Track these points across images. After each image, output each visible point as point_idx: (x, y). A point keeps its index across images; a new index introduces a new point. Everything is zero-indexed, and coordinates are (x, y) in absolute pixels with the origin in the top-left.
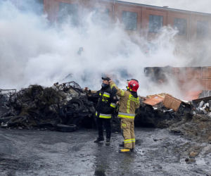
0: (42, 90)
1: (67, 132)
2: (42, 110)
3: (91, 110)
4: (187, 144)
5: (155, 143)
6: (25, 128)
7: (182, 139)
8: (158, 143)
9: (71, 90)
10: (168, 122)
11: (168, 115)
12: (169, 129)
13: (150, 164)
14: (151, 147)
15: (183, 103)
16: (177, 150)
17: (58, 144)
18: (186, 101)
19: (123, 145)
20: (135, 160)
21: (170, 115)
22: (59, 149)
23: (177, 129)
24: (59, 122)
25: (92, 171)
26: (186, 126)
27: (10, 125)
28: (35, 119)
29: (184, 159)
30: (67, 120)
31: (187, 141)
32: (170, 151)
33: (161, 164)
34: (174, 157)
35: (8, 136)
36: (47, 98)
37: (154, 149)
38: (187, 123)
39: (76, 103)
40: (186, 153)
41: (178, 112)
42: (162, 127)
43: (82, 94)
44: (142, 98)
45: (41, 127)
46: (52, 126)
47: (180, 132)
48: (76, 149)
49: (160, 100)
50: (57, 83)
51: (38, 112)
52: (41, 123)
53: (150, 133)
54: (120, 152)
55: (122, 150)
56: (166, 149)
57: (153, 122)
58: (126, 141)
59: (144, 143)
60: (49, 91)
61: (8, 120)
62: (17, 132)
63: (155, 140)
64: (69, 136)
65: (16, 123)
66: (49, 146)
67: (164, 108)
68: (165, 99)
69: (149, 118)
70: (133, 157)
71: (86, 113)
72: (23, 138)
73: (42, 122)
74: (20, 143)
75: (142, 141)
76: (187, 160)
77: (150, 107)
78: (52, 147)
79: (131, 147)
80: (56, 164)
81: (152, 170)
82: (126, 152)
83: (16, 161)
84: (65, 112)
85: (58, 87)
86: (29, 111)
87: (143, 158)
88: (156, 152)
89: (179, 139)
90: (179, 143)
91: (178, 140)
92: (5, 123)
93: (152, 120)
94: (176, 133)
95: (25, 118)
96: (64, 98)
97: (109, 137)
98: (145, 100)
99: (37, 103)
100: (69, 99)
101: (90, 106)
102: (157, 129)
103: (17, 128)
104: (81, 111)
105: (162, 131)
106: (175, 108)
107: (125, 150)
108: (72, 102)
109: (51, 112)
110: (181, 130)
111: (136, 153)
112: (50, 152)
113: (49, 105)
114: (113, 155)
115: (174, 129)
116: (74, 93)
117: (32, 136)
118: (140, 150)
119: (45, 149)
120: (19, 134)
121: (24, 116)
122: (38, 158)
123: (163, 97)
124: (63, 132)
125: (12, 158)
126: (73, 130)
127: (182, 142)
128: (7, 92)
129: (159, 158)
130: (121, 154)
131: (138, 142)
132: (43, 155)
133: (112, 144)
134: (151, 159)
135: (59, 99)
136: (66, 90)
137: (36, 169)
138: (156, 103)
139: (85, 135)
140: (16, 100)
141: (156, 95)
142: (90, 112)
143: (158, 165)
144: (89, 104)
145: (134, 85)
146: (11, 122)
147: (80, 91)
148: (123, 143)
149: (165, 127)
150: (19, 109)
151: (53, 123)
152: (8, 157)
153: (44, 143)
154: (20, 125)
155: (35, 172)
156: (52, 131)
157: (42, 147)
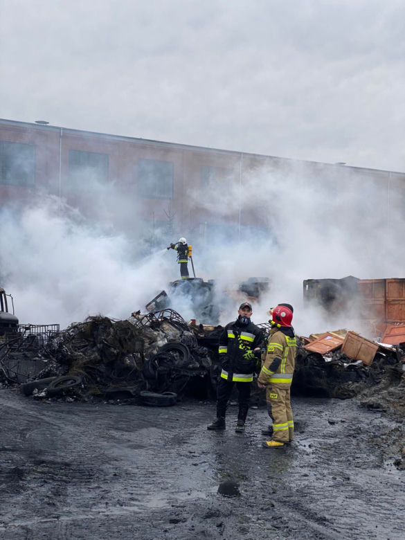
0: (111, 325)
1: (159, 406)
2: (111, 365)
3: (204, 364)
4: (397, 429)
5: (332, 429)
6: (78, 399)
7: (385, 421)
8: (337, 428)
9: (166, 326)
10: (353, 386)
11: (353, 373)
12: (358, 400)
13: (326, 472)
14: (324, 436)
15: (382, 349)
16: (376, 442)
17: (144, 431)
18: (388, 346)
19: (270, 433)
20: (295, 463)
21: (357, 373)
22: (146, 441)
23: (372, 400)
24: (143, 388)
25: (213, 485)
26: (391, 394)
27: (50, 395)
28: (97, 382)
29: (392, 462)
30: (159, 383)
31: (394, 425)
32: (362, 445)
33: (347, 472)
34: (372, 458)
35: (48, 416)
36: (120, 341)
37: (332, 441)
38: (392, 389)
39: (175, 350)
40: (395, 448)
41: (373, 366)
42: (345, 396)
43: (186, 333)
44: (301, 339)
45: (110, 397)
46: (132, 396)
47: (378, 406)
48: (180, 441)
49: (336, 343)
50: (138, 313)
51: (102, 368)
52: (109, 390)
53: (321, 408)
54: (265, 447)
55: (269, 443)
56: (354, 442)
57: (325, 387)
58: (277, 427)
59: (310, 429)
60: (124, 327)
61: (47, 384)
62: (65, 408)
63: (332, 423)
64: (164, 414)
65: (62, 390)
66: (126, 436)
67: (344, 358)
68: (347, 340)
69: (317, 379)
70: (292, 457)
71: (194, 369)
72: (76, 418)
73: (111, 388)
74: (71, 428)
75: (306, 425)
76: (397, 463)
77: (319, 356)
78: (133, 437)
79: (287, 439)
80: (143, 472)
81: (332, 483)
82: (276, 448)
83: (67, 465)
84: (154, 367)
85: (140, 320)
86: (86, 367)
87: (312, 459)
88: (335, 447)
89: (378, 420)
90: (379, 428)
91: (377, 422)
92: (40, 390)
93: (323, 383)
94: (371, 408)
95: (79, 380)
96: (153, 340)
97: (242, 417)
98: (307, 342)
99: (101, 352)
100: (161, 343)
101: (203, 356)
102: (333, 401)
103: (64, 400)
104: (185, 367)
105: (344, 403)
106: (366, 358)
107: (274, 443)
108: (168, 348)
109: (128, 368)
110: (381, 402)
111: (295, 449)
112: (129, 447)
113: (124, 355)
114: (252, 452)
115: (366, 400)
116: (171, 331)
117: (93, 416)
118: (303, 443)
119: (119, 441)
120: (69, 412)
121: (77, 376)
122: (108, 460)
123: (343, 337)
124: (153, 406)
125: (59, 460)
126: (171, 404)
127: (385, 427)
128: (42, 330)
129: (343, 458)
130: (267, 451)
131: (299, 427)
132: (116, 452)
133: (248, 430)
134: (327, 461)
135: (143, 342)
136: (156, 325)
137: (105, 481)
138: (328, 349)
139: (195, 412)
140: (61, 345)
141: (328, 334)
142: (202, 368)
143: (342, 474)
144: (200, 351)
145: (283, 314)
146: (51, 387)
147: (181, 326)
148: (271, 428)
149: (349, 397)
150: (66, 362)
151: (132, 389)
152: (51, 458)
153: (117, 429)
154: (69, 393)
155: (104, 487)
156: (131, 404)
157: (113, 438)
